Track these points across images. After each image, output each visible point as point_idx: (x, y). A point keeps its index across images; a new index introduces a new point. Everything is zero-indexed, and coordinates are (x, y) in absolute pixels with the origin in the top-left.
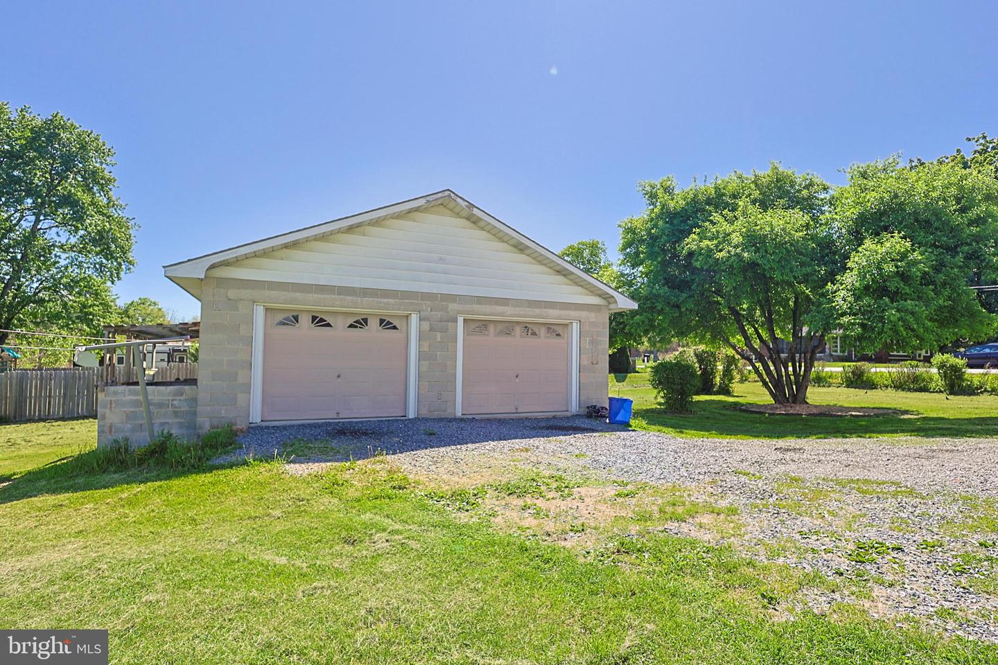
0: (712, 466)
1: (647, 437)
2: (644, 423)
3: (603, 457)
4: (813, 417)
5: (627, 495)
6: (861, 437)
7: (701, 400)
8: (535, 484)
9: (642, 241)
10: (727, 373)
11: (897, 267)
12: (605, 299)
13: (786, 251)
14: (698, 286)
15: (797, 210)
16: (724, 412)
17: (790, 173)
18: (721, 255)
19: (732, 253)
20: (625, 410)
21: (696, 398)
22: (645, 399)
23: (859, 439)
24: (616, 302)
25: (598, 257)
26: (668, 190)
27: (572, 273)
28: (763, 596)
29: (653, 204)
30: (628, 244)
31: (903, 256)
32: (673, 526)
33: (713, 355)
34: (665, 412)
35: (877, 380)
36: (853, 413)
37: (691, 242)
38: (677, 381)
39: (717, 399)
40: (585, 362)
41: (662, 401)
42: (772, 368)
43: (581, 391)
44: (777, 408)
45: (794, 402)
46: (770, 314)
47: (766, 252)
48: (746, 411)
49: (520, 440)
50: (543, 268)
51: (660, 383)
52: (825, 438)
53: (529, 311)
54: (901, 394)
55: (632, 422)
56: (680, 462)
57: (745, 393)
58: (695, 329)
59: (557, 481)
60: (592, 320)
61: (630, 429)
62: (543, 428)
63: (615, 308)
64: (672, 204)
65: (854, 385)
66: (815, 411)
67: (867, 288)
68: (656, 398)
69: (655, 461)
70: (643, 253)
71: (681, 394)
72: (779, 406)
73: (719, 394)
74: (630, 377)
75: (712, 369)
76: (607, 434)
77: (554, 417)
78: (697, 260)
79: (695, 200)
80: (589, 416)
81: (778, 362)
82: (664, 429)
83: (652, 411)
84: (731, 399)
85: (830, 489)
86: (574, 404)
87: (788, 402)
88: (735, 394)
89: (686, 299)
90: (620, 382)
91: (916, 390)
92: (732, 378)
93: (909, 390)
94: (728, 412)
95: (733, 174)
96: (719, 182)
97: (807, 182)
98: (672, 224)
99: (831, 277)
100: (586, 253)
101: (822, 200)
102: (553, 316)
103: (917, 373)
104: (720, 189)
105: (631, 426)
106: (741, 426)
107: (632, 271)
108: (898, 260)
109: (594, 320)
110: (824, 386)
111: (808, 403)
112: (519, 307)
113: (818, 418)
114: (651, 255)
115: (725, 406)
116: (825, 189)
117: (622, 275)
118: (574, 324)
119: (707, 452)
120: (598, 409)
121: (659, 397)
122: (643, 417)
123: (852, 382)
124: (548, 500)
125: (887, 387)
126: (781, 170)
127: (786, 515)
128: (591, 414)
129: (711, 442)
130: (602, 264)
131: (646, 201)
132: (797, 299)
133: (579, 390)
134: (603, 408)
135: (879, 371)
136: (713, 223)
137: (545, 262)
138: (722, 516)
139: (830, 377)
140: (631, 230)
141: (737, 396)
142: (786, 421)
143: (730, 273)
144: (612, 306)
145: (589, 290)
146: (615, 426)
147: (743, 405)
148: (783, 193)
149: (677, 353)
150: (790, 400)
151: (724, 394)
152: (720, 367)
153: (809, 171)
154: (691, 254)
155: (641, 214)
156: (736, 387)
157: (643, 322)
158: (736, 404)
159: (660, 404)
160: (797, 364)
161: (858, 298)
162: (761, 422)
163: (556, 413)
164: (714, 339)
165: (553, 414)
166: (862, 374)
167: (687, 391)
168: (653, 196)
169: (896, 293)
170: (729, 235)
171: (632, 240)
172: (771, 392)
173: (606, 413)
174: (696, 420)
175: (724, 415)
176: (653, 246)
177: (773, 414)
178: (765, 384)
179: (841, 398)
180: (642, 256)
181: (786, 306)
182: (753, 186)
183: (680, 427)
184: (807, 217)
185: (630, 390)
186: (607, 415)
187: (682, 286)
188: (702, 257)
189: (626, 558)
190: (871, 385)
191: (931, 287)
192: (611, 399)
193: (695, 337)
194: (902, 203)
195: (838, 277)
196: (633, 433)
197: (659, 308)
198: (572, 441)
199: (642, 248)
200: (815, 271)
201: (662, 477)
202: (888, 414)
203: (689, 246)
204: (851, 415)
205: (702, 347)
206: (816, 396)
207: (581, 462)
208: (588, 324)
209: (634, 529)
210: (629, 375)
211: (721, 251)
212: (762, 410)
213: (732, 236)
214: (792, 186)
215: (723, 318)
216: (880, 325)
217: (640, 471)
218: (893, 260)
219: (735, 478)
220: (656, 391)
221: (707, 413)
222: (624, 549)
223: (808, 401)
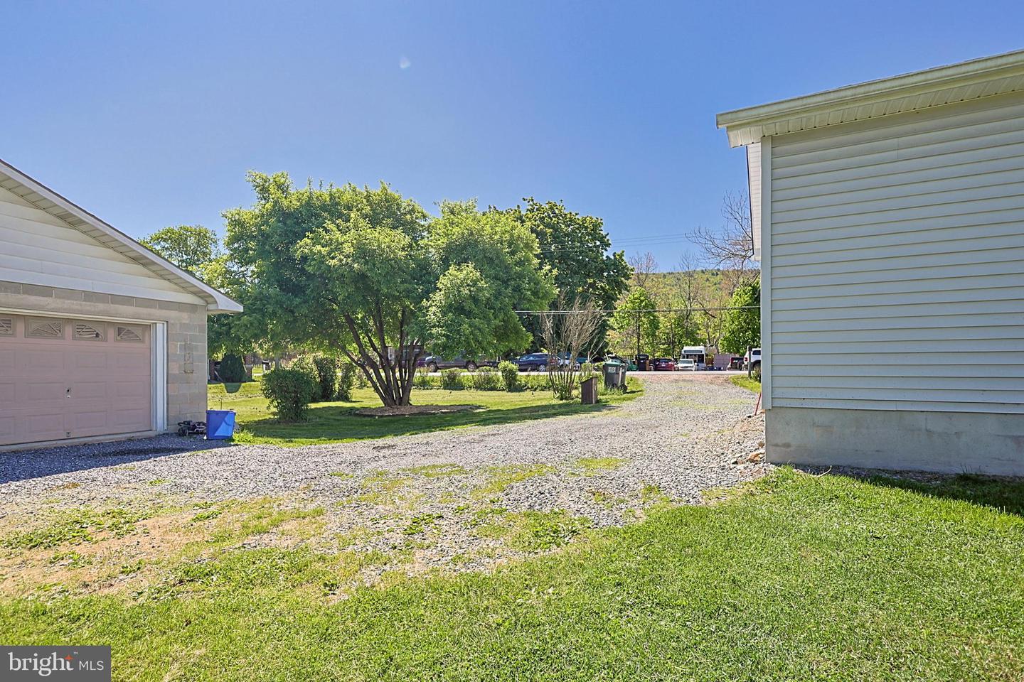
0: (311, 472)
1: (249, 450)
2: (250, 437)
3: (188, 479)
4: (413, 416)
5: (208, 517)
6: (442, 430)
7: (318, 407)
8: (78, 526)
9: (253, 238)
10: (346, 380)
11: (470, 291)
12: (201, 298)
13: (392, 268)
14: (312, 291)
15: (399, 232)
16: (339, 418)
17: (396, 196)
18: (333, 262)
19: (344, 262)
20: (226, 423)
21: (313, 406)
22: (259, 410)
23: (441, 432)
24: (216, 303)
25: (207, 248)
26: (282, 187)
27: (154, 263)
28: (326, 585)
29: (265, 199)
30: (235, 239)
31: (475, 283)
32: (252, 540)
33: (332, 361)
34: (279, 422)
35: (465, 382)
36: (443, 411)
37: (304, 246)
38: (291, 389)
39: (334, 406)
40: (175, 370)
41: (275, 410)
42: (383, 374)
43: (170, 405)
44: (386, 411)
45: (400, 404)
46: (381, 325)
47: (374, 265)
48: (359, 415)
49: (66, 474)
50: (110, 252)
51: (274, 392)
52: (416, 434)
53: (88, 306)
54: (480, 392)
55: (235, 436)
56: (279, 472)
57: (362, 398)
58: (311, 335)
59: (114, 517)
60: (184, 322)
61: (232, 443)
62: (110, 454)
63: (214, 310)
64: (285, 203)
65: (449, 387)
66: (416, 411)
67: (450, 306)
68: (268, 408)
69: (252, 475)
70: (251, 249)
71: (296, 402)
72: (387, 408)
73: (338, 401)
74: (244, 387)
75: (332, 376)
76: (200, 453)
77: (130, 440)
78: (310, 265)
79: (309, 203)
80: (181, 434)
81: (387, 368)
82: (271, 440)
83: (265, 422)
84: (348, 405)
85: (405, 477)
86: (160, 421)
87: (395, 404)
88: (353, 400)
89: (300, 303)
90: (232, 393)
91: (489, 390)
92: (350, 385)
93: (485, 389)
94: (343, 418)
95: (348, 186)
96: (334, 190)
97: (411, 208)
98: (285, 224)
99: (426, 295)
100: (192, 241)
101: (422, 226)
102: (125, 314)
103: (490, 376)
104: (335, 198)
105: (233, 440)
106: (351, 429)
107: (240, 270)
108: (471, 286)
109: (187, 322)
110: (428, 389)
111: (411, 405)
112: (68, 299)
113: (417, 417)
114: (262, 254)
115: (341, 412)
116: (424, 217)
117: (228, 271)
118: (159, 326)
119: (310, 458)
120: (194, 425)
121: (272, 407)
122: (249, 430)
123: (448, 384)
124: (96, 542)
125: (471, 388)
126: (389, 191)
127: (365, 507)
128: (184, 432)
129: (317, 449)
130: (213, 257)
131: (256, 194)
132: (403, 312)
133: (168, 404)
134: (199, 423)
135: (466, 375)
136: (327, 231)
137: (112, 244)
138: (307, 520)
139: (432, 381)
140: (237, 223)
141: (354, 402)
142: (391, 422)
143: (343, 283)
144: (211, 307)
145: (180, 286)
146: (214, 442)
147: (358, 409)
148: (392, 214)
149: (296, 360)
150: (397, 403)
151: (343, 401)
152: (339, 373)
153: (412, 198)
154: (305, 258)
155: (251, 208)
156: (355, 393)
157: (251, 324)
158: (352, 409)
159: (274, 414)
160: (403, 370)
161: (444, 314)
162: (371, 425)
163: (132, 435)
164: (332, 345)
165: (128, 435)
166: (454, 378)
167: (302, 399)
168: (264, 190)
169: (470, 312)
170: (342, 244)
171: (240, 233)
172: (382, 397)
173: (203, 428)
174: (310, 427)
175: (338, 420)
176: (264, 244)
177: (382, 416)
178: (376, 389)
179: (438, 398)
180: (251, 252)
181: (395, 317)
182: (365, 201)
183: (288, 437)
184: (408, 239)
185: (243, 401)
186: (205, 431)
187: (296, 290)
188: (314, 262)
189: (189, 587)
190: (459, 387)
191: (492, 311)
192: (209, 413)
193: (313, 344)
194: (476, 241)
195: (431, 295)
196: (234, 448)
197: (270, 310)
198: (150, 466)
199: (252, 244)
200: (415, 289)
201: (255, 490)
202: (467, 410)
203: (302, 249)
204: (442, 412)
205: (320, 355)
206: (418, 398)
207: (156, 490)
208: (178, 325)
209: (205, 553)
210: (243, 384)
211: (333, 258)
212: (373, 413)
213: (344, 246)
214: (399, 209)
215: (340, 326)
216: (458, 336)
217: (231, 489)
218: (468, 285)
219: (330, 480)
220: (268, 401)
221: (322, 420)
222: (188, 577)
223: (411, 402)
